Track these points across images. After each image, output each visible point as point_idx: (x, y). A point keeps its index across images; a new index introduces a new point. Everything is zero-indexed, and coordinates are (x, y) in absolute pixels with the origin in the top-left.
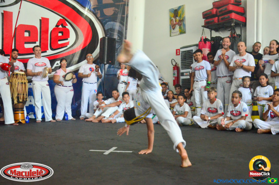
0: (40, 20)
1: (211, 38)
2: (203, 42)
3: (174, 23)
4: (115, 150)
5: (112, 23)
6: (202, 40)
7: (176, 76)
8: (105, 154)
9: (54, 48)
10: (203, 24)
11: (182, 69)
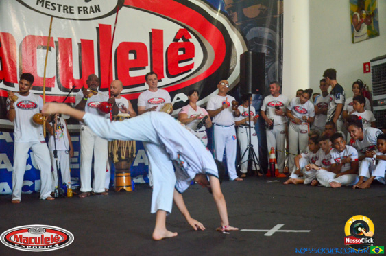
0: (150, 33)
3: (359, 20)
5: (258, 28)
9: (172, 74)
11: (375, 95)
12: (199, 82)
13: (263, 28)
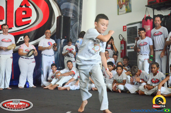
0: (6, 1)
1: (154, 16)
2: (145, 20)
3: (122, 3)
5: (67, 3)
7: (123, 49)
9: (18, 25)
10: (147, 4)
11: (128, 43)
12: (34, 31)
13: (70, 3)
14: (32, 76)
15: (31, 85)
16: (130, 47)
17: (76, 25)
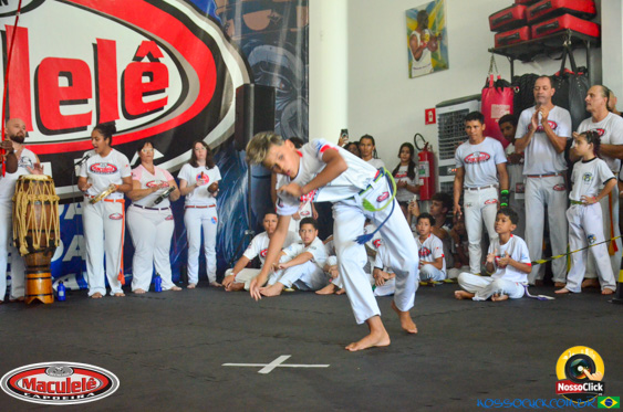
0: (94, 45)
1: (513, 78)
2: (493, 89)
3: (420, 43)
4: (286, 362)
5: (267, 47)
6: (491, 85)
7: (427, 175)
8: (261, 371)
9: (132, 114)
10: (492, 45)
11: (443, 159)
13: (274, 48)
14: (168, 259)
15: (168, 283)
16: (449, 169)
17: (291, 110)
